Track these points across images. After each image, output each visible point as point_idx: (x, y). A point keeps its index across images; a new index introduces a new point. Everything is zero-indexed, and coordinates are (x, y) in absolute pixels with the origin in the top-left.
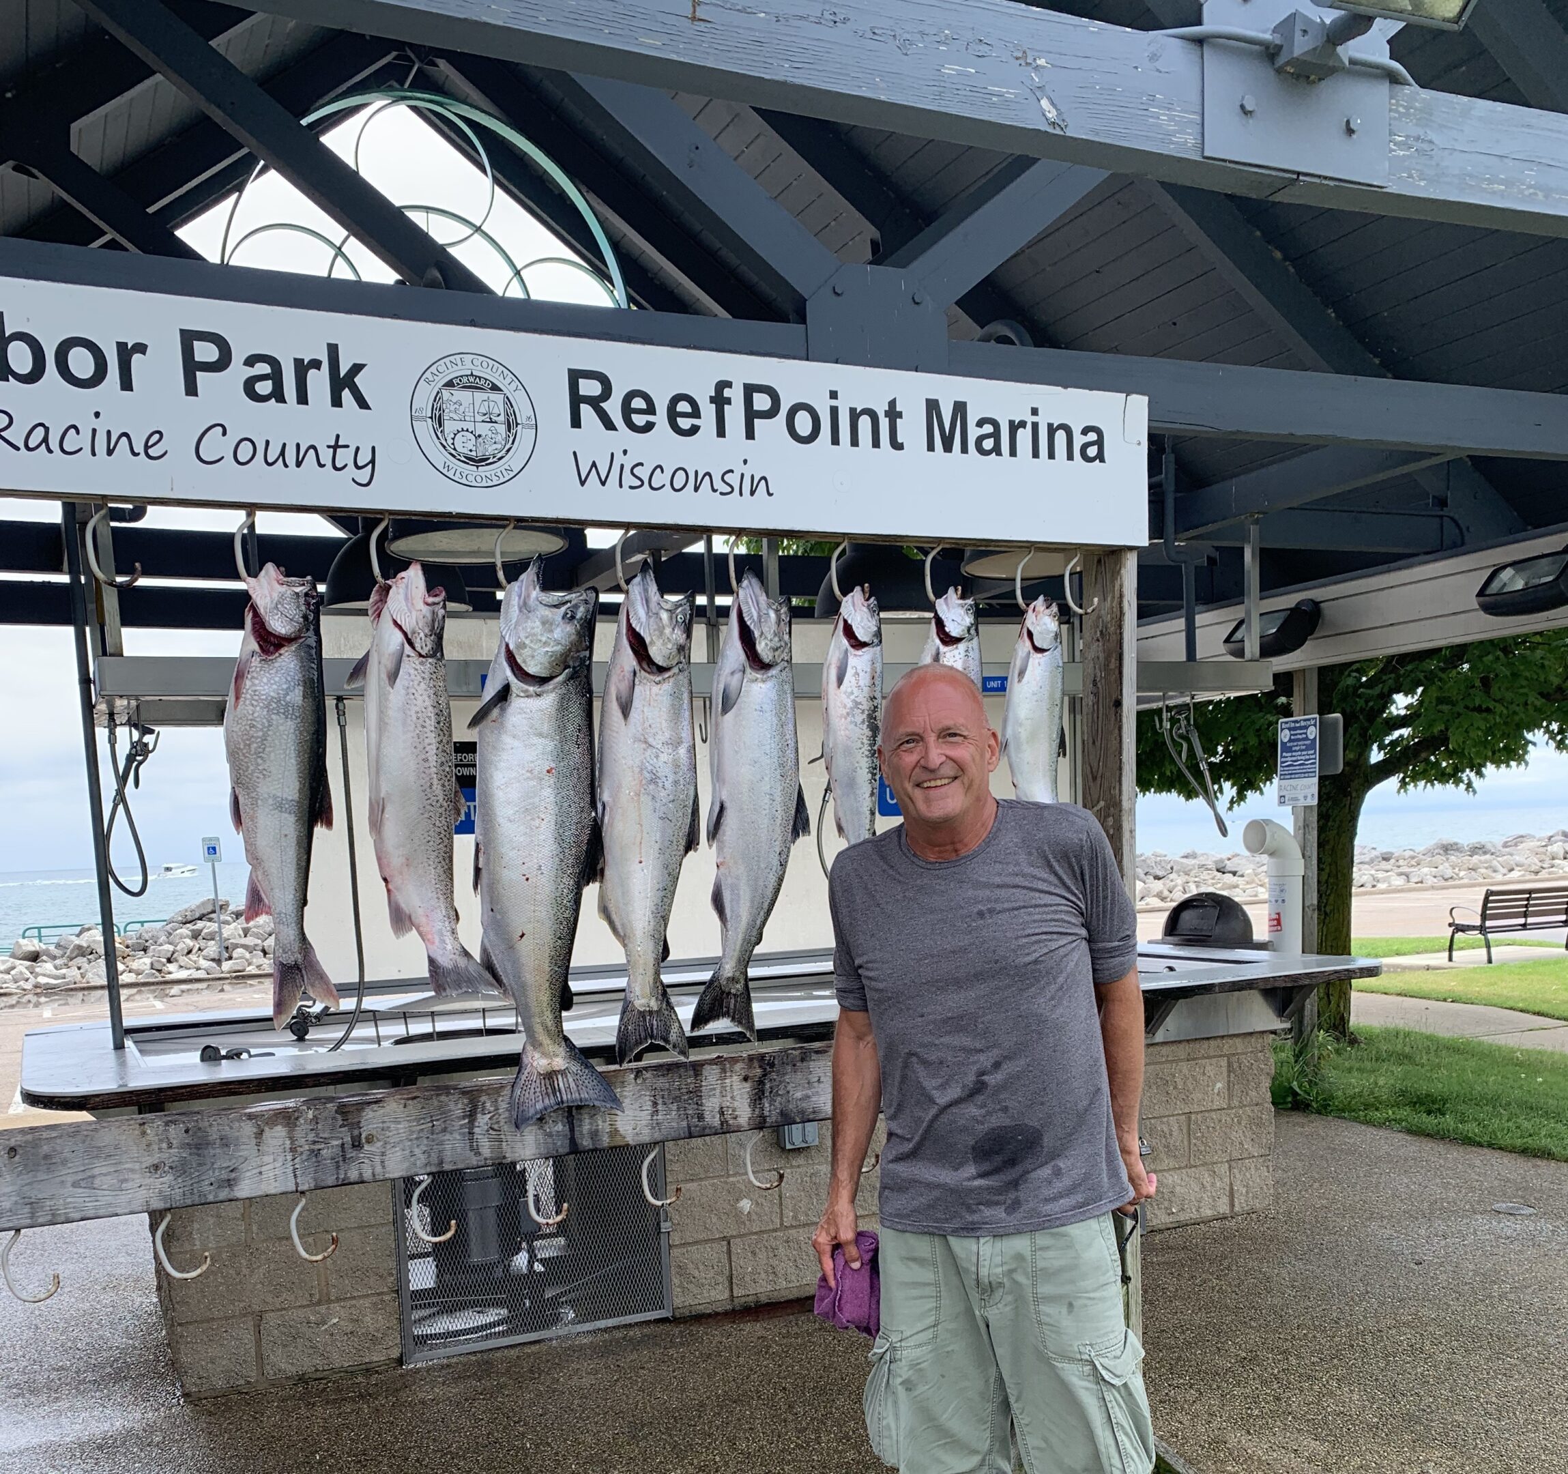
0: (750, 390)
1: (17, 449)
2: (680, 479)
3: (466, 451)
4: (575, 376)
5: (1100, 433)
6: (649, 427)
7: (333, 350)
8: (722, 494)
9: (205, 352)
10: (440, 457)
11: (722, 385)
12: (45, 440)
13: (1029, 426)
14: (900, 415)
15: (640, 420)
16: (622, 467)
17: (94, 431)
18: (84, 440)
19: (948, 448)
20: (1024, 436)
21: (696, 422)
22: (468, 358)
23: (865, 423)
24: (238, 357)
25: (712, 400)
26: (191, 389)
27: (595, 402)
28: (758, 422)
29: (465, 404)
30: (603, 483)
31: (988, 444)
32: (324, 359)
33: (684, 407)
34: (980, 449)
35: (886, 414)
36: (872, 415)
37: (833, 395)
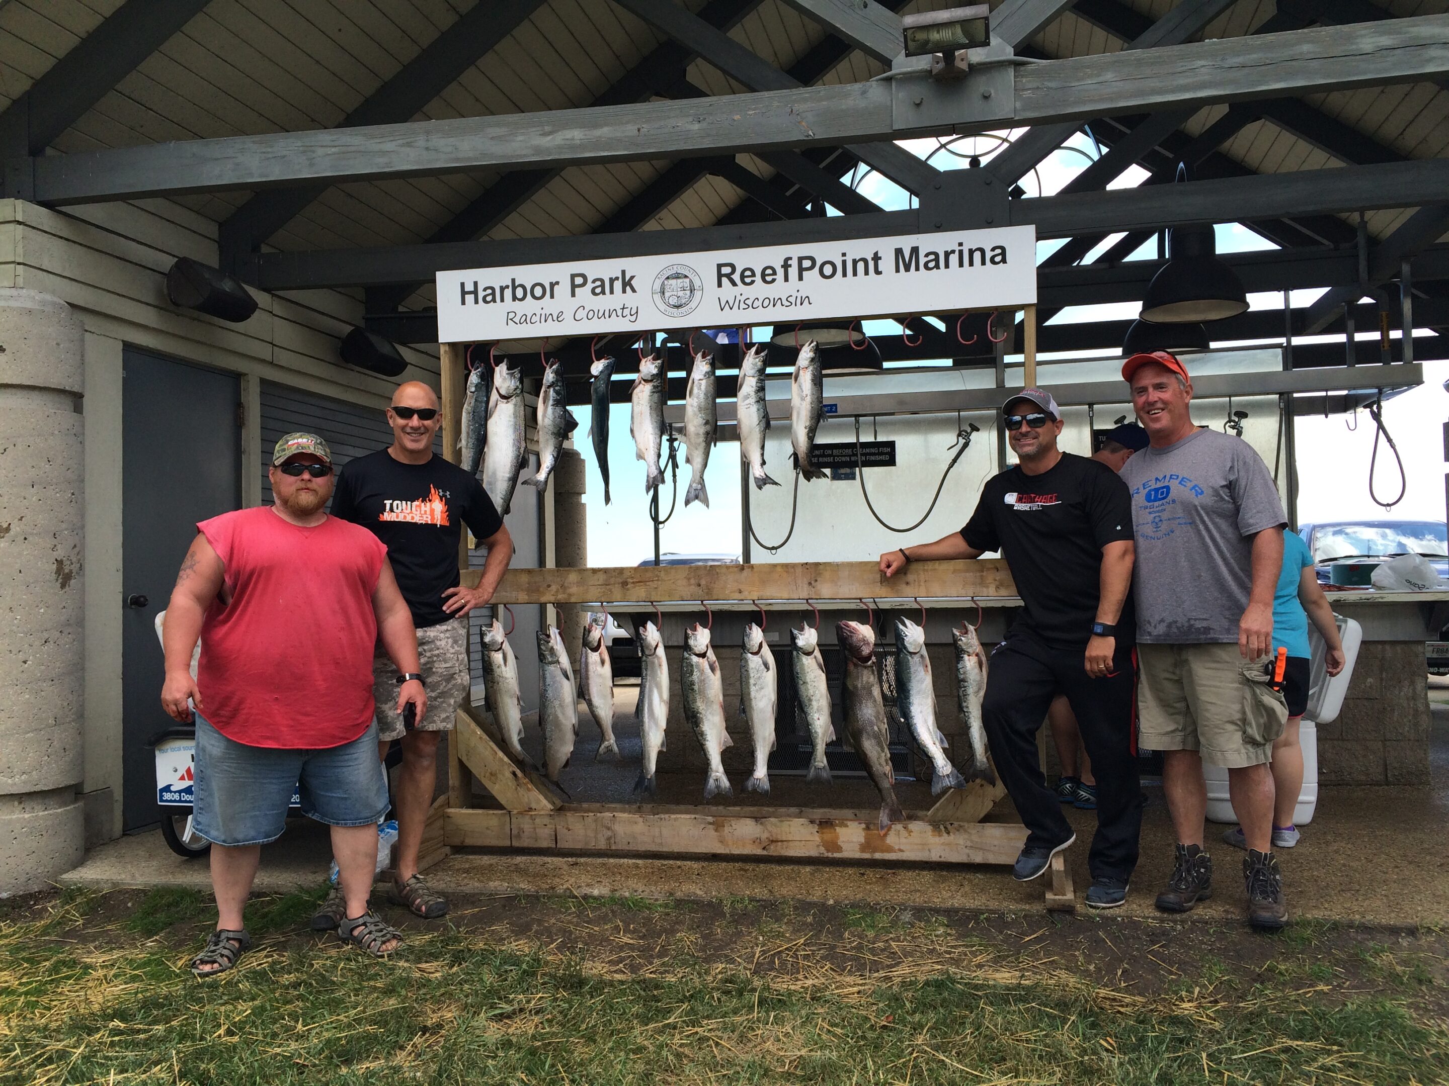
0: (800, 259)
1: (517, 324)
2: (767, 301)
3: (673, 303)
4: (720, 266)
5: (1003, 249)
6: (753, 282)
7: (623, 272)
8: (786, 306)
9: (579, 280)
10: (663, 307)
11: (787, 259)
12: (526, 320)
13: (957, 253)
14: (880, 258)
15: (748, 280)
16: (740, 301)
17: (541, 314)
18: (538, 318)
19: (907, 269)
20: (954, 259)
21: (774, 277)
22: (675, 267)
23: (861, 265)
24: (590, 280)
25: (782, 266)
26: (573, 295)
27: (728, 276)
28: (805, 273)
29: (674, 285)
30: (731, 309)
31: (931, 265)
32: (620, 276)
33: (769, 271)
34: (926, 267)
35: (873, 259)
36: (865, 261)
37: (844, 255)
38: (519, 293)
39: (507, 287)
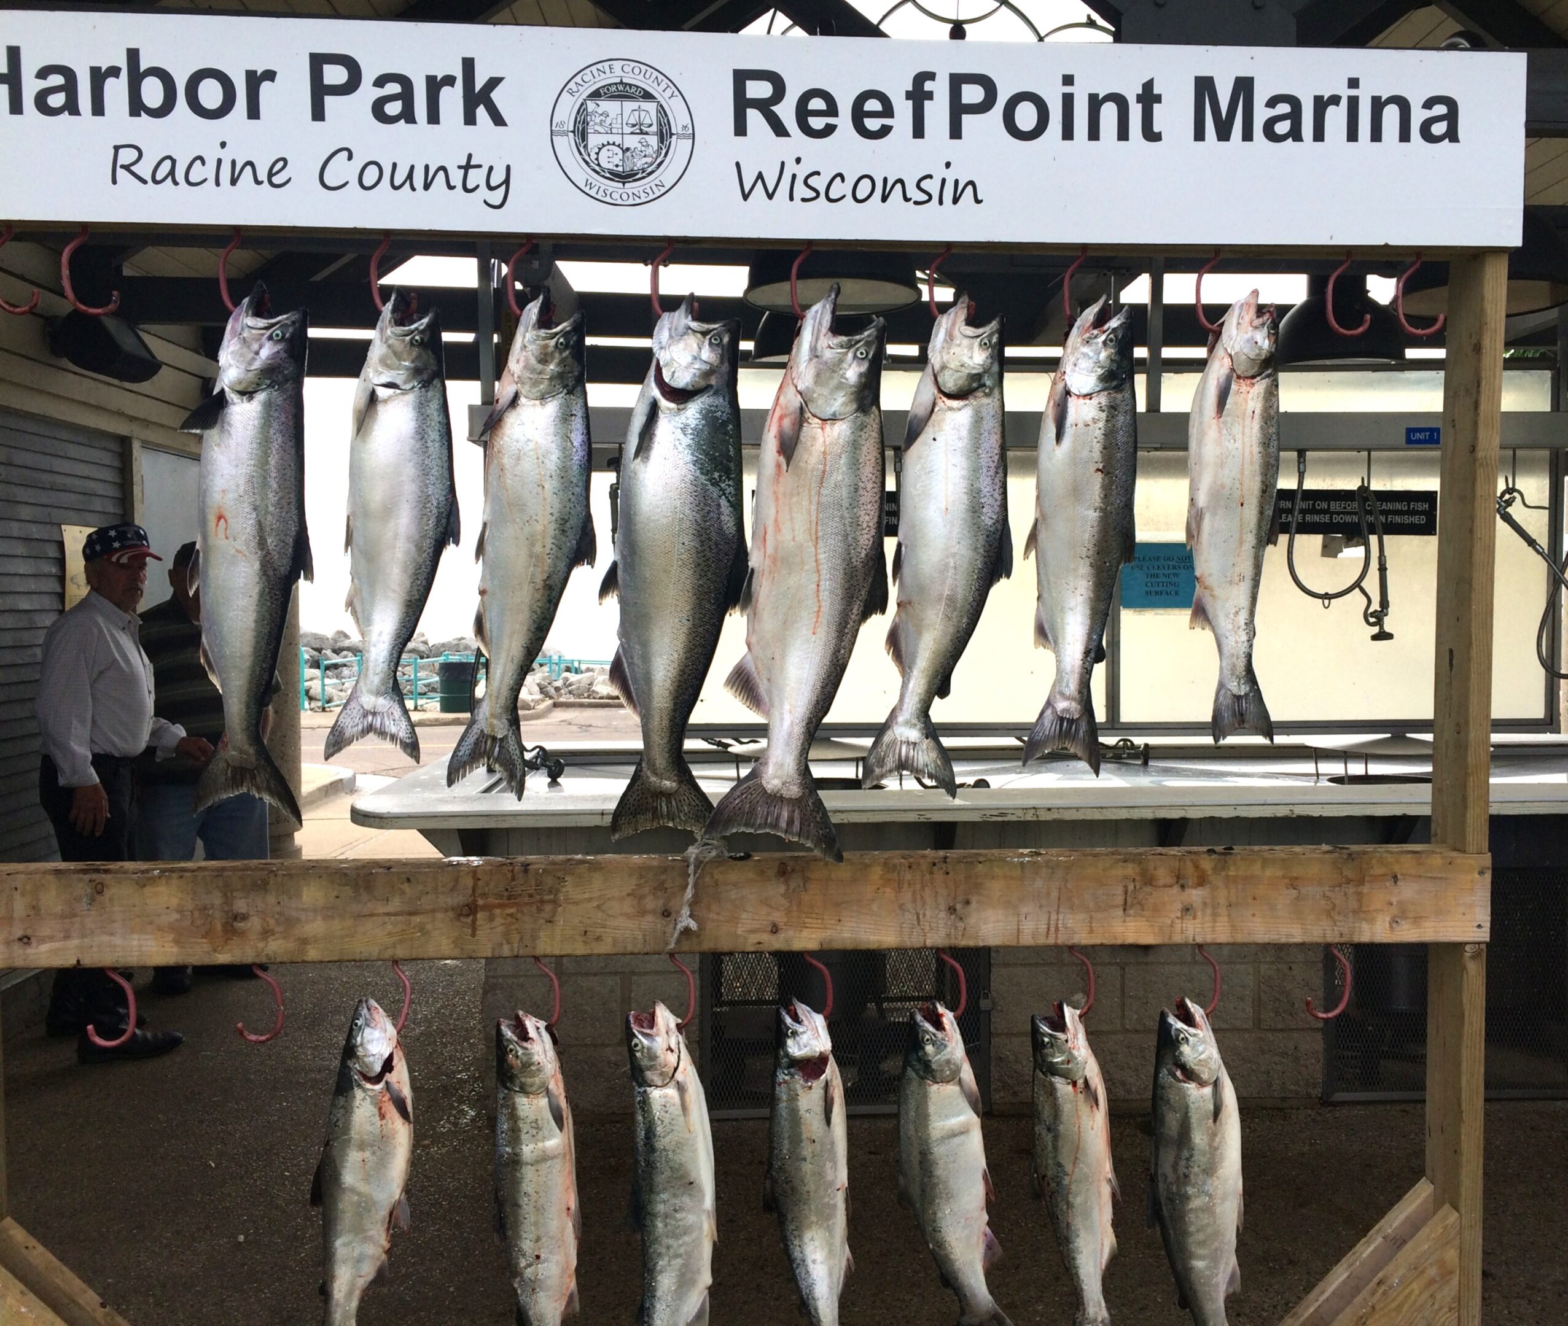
0: (957, 81)
1: (145, 182)
2: (865, 186)
3: (611, 166)
4: (741, 77)
5: (1451, 104)
6: (829, 130)
7: (468, 65)
8: (916, 203)
9: (335, 75)
10: (581, 173)
11: (923, 77)
12: (172, 173)
13: (1344, 103)
14: (1158, 99)
15: (817, 123)
16: (794, 176)
17: (219, 161)
18: (209, 171)
19: (1224, 134)
20: (1336, 117)
21: (887, 121)
22: (617, 65)
23: (1109, 113)
24: (368, 76)
25: (909, 95)
26: (318, 114)
27: (765, 106)
28: (966, 119)
29: (612, 115)
30: (770, 196)
31: (1282, 128)
32: (458, 72)
33: (873, 105)
34: (1271, 134)
35: (1139, 99)
36: (1120, 101)
37: (1068, 80)
38: (152, 92)
39: (114, 72)
